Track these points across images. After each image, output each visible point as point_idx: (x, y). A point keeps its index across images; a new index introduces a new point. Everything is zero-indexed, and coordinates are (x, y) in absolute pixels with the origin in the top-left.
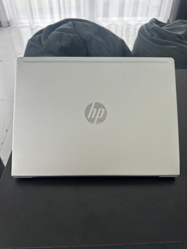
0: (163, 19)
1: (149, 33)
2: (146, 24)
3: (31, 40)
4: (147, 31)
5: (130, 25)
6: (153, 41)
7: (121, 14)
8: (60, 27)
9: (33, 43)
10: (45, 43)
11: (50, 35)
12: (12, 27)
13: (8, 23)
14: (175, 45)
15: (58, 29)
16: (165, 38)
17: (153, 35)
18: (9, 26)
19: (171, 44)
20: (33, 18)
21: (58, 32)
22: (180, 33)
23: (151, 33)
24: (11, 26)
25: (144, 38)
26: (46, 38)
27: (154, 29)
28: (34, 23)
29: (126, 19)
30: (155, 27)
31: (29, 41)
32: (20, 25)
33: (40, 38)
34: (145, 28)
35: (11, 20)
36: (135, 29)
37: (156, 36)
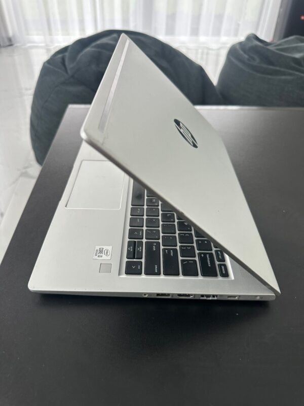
1: (246, 56)
3: (49, 62)
4: (241, 52)
5: (208, 49)
6: (254, 68)
7: (195, 32)
9: (51, 67)
10: (72, 66)
11: (81, 54)
12: (16, 47)
13: (10, 40)
14: (290, 74)
15: (94, 44)
16: (271, 63)
17: (253, 59)
18: (11, 45)
19: (284, 74)
20: (50, 34)
22: (298, 56)
23: (249, 55)
24: (15, 45)
27: (254, 49)
28: (52, 41)
29: (202, 38)
31: (44, 63)
32: (29, 45)
36: (218, 55)
37: (258, 60)
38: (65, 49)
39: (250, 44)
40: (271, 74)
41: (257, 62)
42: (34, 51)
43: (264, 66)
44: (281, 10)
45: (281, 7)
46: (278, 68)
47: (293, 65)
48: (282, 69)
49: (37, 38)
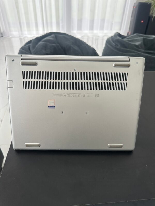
0: (124, 32)
1: (114, 44)
2: (112, 37)
4: (112, 42)
5: (98, 36)
6: (117, 49)
7: (92, 28)
8: (45, 39)
9: (24, 51)
10: (33, 51)
13: (2, 34)
15: (43, 40)
16: (126, 47)
17: (117, 45)
18: (2, 36)
19: (131, 52)
20: (21, 31)
21: (43, 43)
22: (137, 43)
24: (4, 37)
25: (110, 47)
26: (34, 47)
27: (118, 41)
28: (22, 34)
29: (95, 32)
30: (119, 39)
31: (20, 49)
32: (11, 36)
33: (29, 47)
34: (110, 40)
35: (3, 32)
36: (103, 40)
38: (30, 42)
39: (116, 39)
40: (125, 52)
41: (119, 46)
42: (13, 39)
43: (122, 48)
44: (132, 18)
45: (132, 17)
46: (128, 50)
47: (136, 48)
48: (131, 50)
49: (15, 33)
